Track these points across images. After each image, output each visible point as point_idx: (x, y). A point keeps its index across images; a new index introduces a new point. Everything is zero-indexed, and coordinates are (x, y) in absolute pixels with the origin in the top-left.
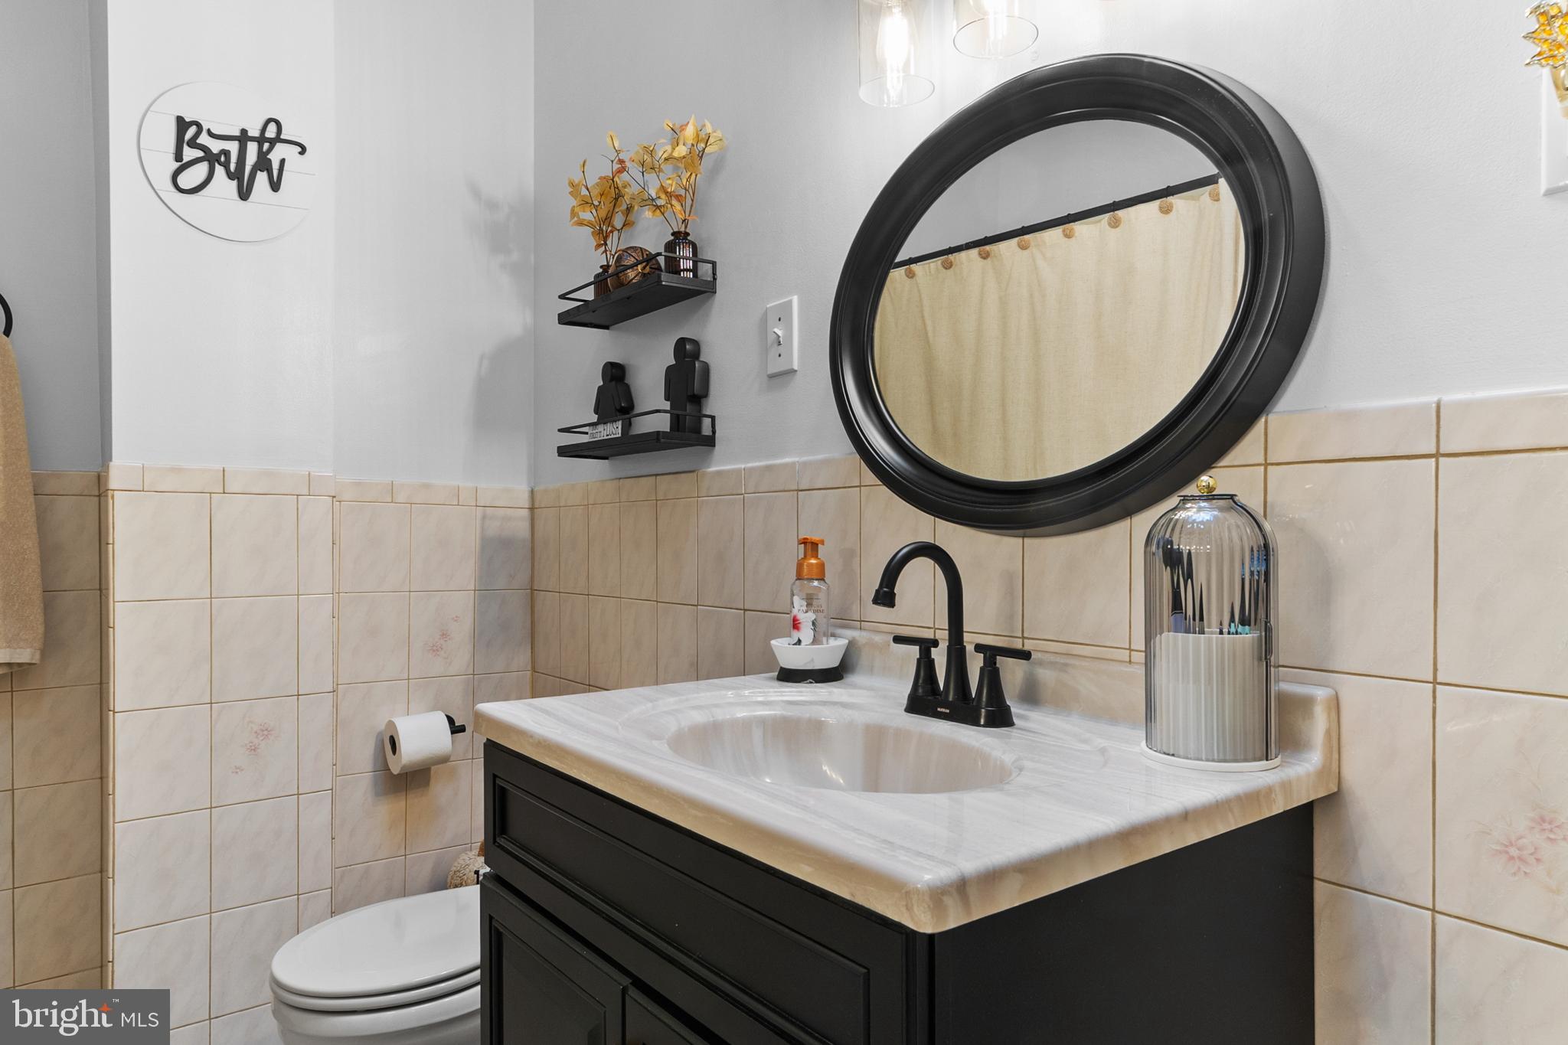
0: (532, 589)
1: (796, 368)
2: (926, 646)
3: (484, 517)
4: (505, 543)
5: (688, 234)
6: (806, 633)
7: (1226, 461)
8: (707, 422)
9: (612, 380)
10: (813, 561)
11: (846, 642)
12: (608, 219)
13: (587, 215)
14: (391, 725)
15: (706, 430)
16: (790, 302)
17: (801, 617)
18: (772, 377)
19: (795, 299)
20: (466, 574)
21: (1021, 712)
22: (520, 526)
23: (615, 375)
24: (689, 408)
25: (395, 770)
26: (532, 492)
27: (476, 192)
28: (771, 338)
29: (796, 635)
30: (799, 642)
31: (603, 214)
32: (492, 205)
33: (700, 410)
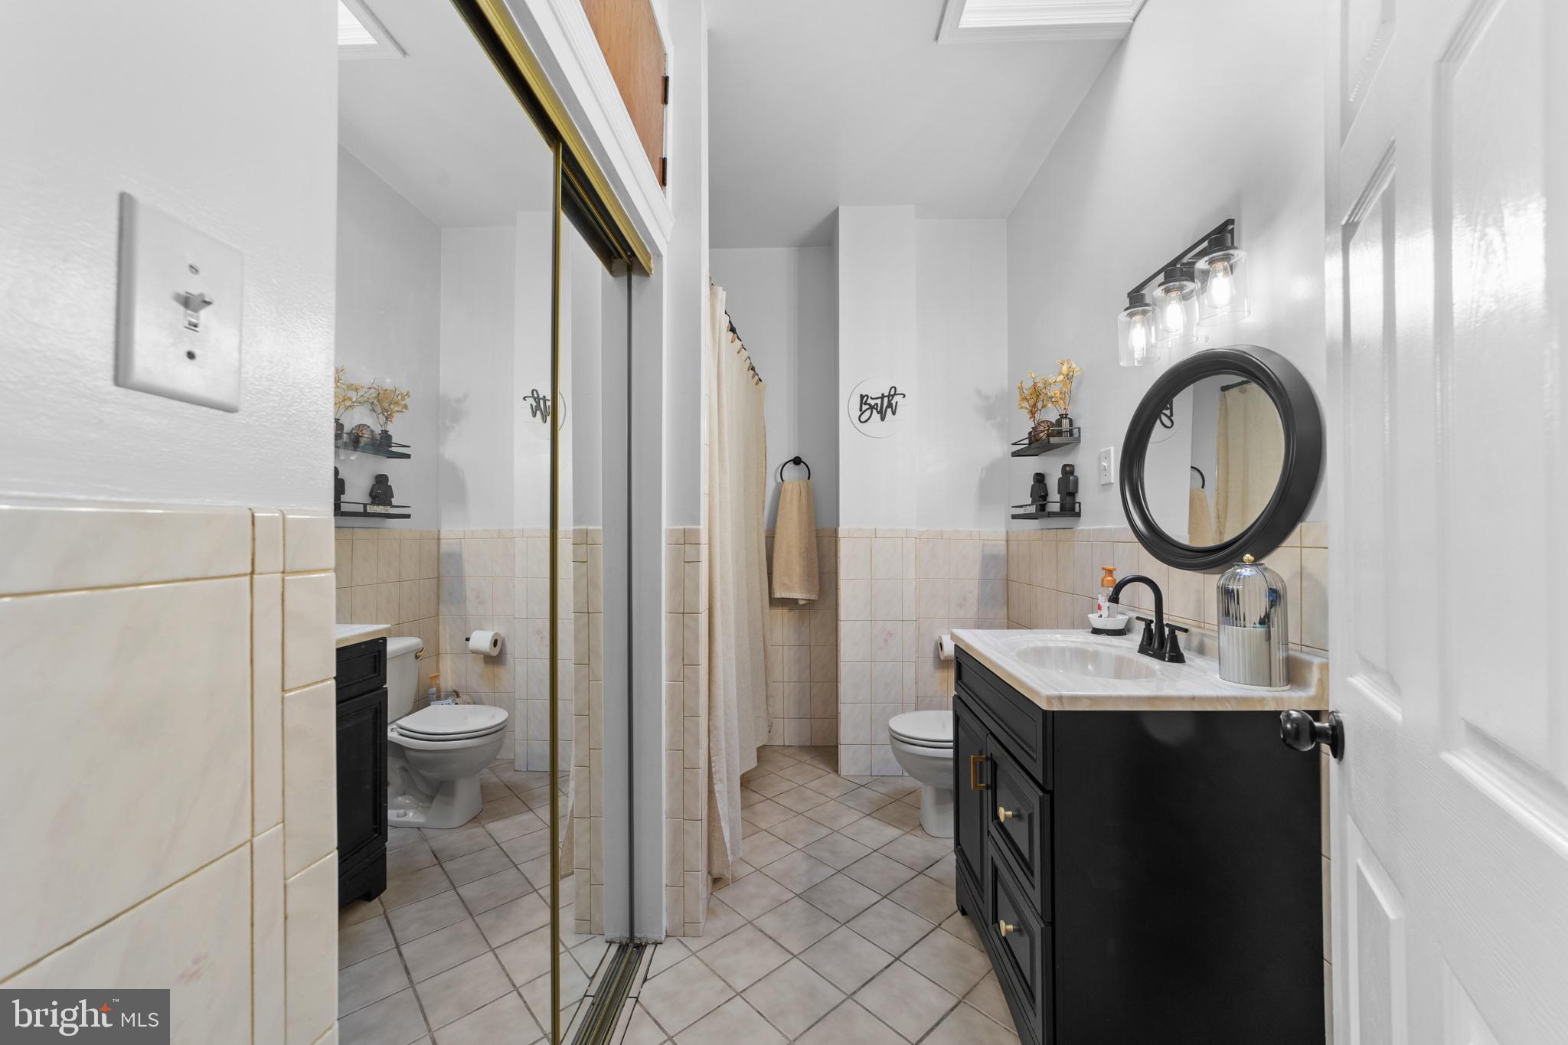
0: (1007, 580)
1: (1112, 482)
2: (1148, 623)
3: (983, 545)
4: (994, 557)
5: (1066, 415)
6: (1105, 612)
7: (1285, 544)
8: (1077, 505)
9: (1037, 482)
10: (1110, 578)
11: (1127, 617)
12: (1035, 405)
13: (1026, 404)
14: (940, 637)
15: (1077, 510)
16: (1109, 450)
17: (1102, 604)
18: (1103, 485)
19: (1112, 449)
20: (975, 571)
21: (1190, 656)
22: (1002, 550)
23: (1040, 479)
24: (1068, 499)
25: (942, 659)
26: (1007, 532)
27: (979, 393)
28: (1102, 467)
29: (1100, 613)
30: (1101, 616)
31: (1032, 402)
32: (987, 398)
33: (1074, 499)
